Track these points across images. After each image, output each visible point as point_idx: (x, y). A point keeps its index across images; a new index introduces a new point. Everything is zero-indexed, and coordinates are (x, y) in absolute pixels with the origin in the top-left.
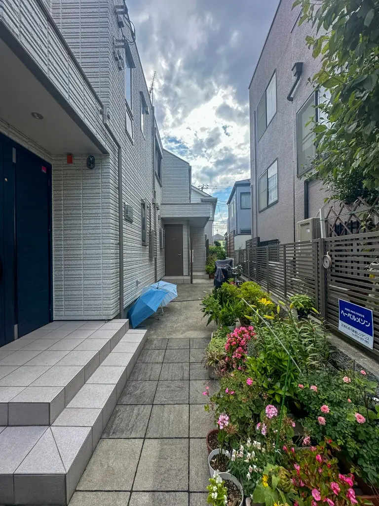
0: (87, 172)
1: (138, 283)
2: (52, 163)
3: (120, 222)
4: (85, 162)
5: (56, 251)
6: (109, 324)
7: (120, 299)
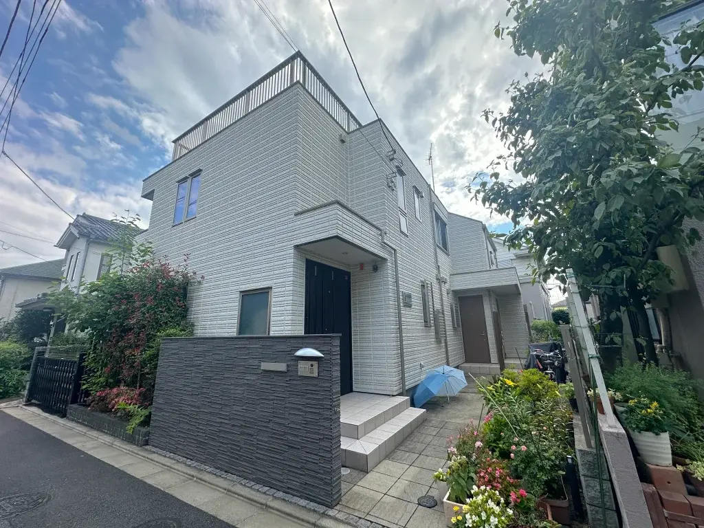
0: (373, 274)
1: (422, 366)
2: (351, 271)
3: (399, 310)
4: (371, 268)
5: (354, 335)
6: (393, 398)
7: (402, 378)
